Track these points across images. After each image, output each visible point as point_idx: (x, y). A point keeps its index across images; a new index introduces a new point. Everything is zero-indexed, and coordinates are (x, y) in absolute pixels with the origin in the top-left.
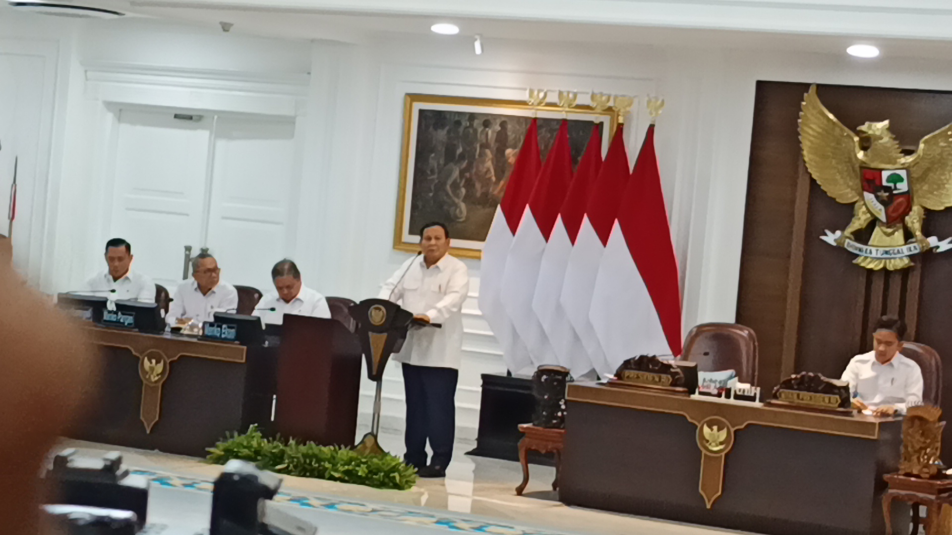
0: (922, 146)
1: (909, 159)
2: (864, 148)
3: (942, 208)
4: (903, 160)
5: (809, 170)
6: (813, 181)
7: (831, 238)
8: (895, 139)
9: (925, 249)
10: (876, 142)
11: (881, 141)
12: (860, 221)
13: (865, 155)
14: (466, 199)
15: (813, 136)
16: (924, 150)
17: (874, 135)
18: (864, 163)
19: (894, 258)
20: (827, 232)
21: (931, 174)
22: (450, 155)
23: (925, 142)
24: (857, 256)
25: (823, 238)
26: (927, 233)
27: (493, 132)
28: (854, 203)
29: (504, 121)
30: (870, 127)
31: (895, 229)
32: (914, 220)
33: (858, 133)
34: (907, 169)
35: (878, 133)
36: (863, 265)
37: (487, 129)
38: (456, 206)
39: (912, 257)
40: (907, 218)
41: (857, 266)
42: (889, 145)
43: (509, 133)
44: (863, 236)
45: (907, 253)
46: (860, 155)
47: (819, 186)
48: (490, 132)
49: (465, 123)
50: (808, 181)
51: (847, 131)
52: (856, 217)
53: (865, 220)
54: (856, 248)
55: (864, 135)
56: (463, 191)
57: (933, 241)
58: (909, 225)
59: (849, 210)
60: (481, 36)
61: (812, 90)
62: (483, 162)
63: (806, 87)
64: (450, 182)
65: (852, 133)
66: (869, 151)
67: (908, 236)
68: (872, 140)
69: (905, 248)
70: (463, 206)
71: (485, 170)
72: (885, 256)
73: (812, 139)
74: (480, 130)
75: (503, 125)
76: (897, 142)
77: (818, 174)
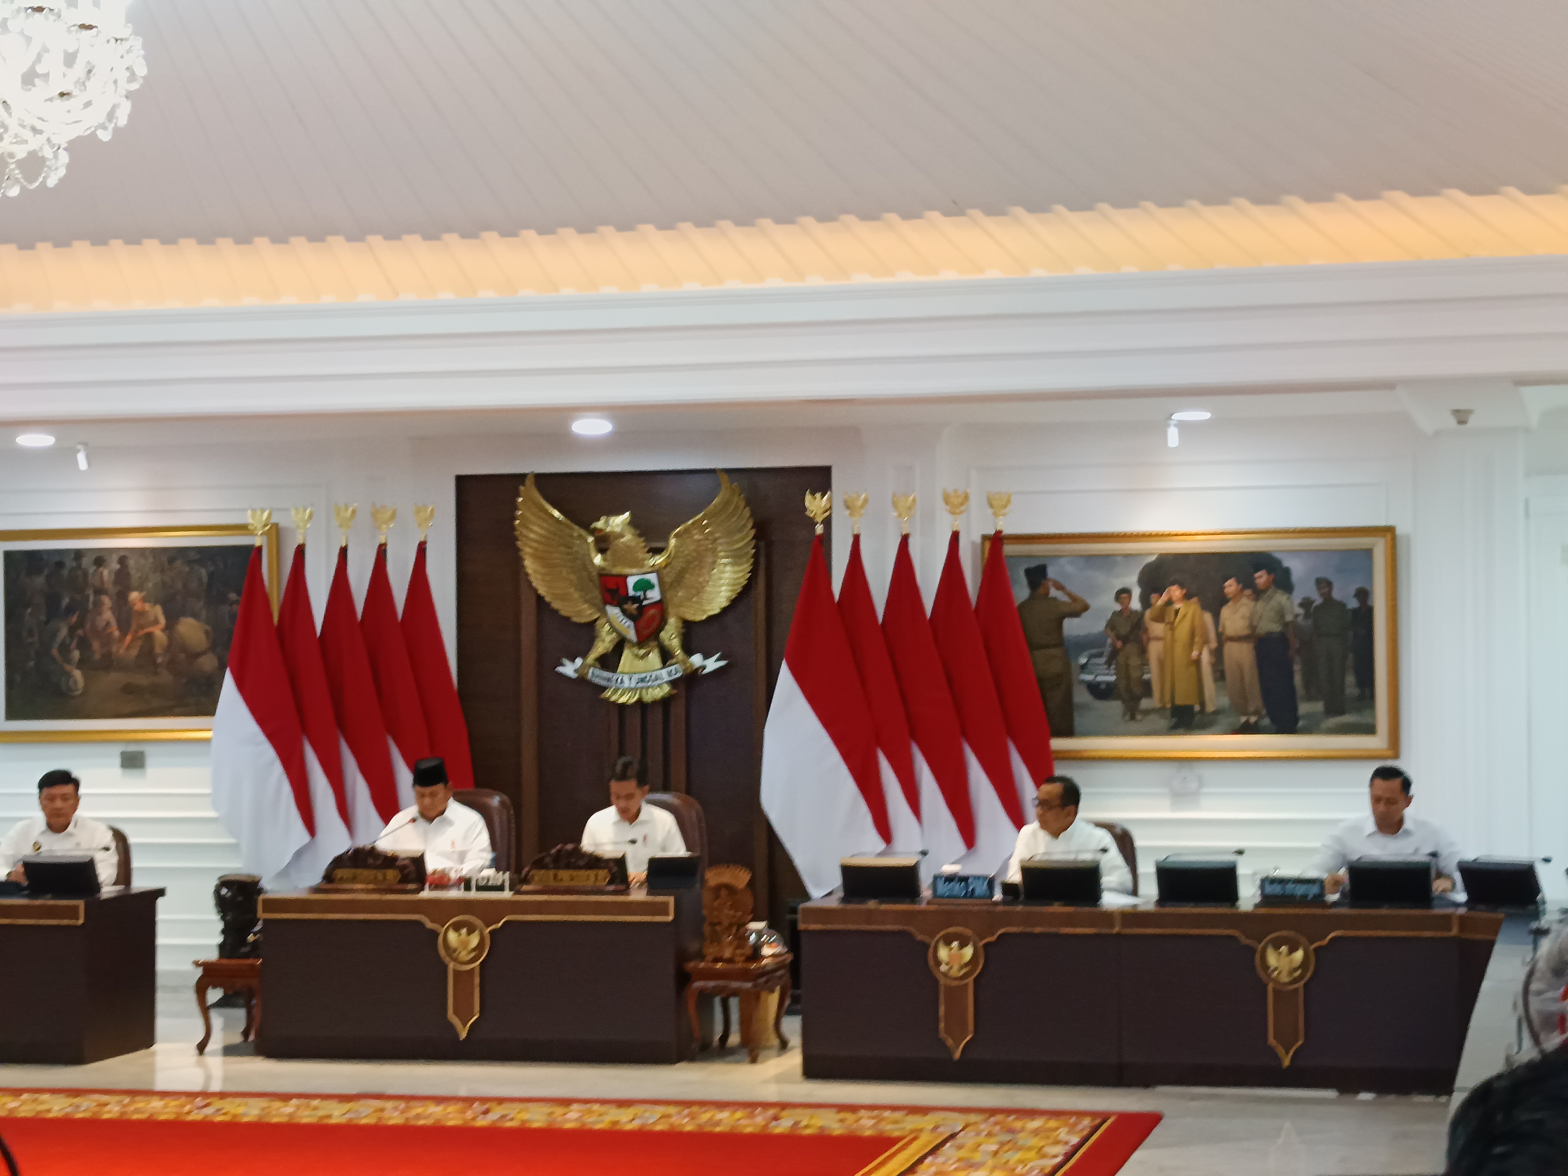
0: (673, 542)
1: (659, 560)
2: (602, 551)
3: (704, 617)
4: (651, 562)
5: (534, 584)
6: (540, 599)
7: (569, 669)
8: (640, 535)
9: (689, 671)
10: (617, 542)
11: (622, 540)
12: (604, 644)
13: (604, 560)
14: (81, 664)
15: (536, 541)
16: (675, 546)
17: (612, 533)
18: (603, 569)
19: (652, 687)
20: (565, 661)
21: (687, 576)
22: (53, 609)
23: (676, 536)
24: (604, 689)
25: (560, 669)
26: (689, 651)
27: (110, 572)
28: (596, 620)
29: (124, 556)
30: (607, 522)
31: (648, 649)
32: (671, 636)
33: (593, 532)
34: (658, 571)
35: (618, 530)
36: (613, 699)
37: (101, 569)
38: (69, 675)
39: (673, 683)
40: (663, 635)
41: (607, 701)
42: (633, 544)
43: (133, 572)
44: (609, 662)
45: (667, 678)
46: (598, 559)
47: (548, 605)
48: (106, 573)
49: (70, 563)
50: (533, 601)
51: (577, 531)
52: (598, 639)
53: (610, 642)
54: (604, 679)
55: (601, 534)
56: (76, 654)
57: (697, 660)
58: (666, 643)
59: (589, 630)
60: (85, 444)
61: (529, 482)
62: (100, 614)
63: (520, 478)
64: (56, 645)
65: (583, 532)
66: (609, 553)
67: (666, 657)
68: (612, 538)
69: (664, 672)
70: (77, 674)
71: (104, 623)
72: (640, 685)
73: (535, 545)
74: (92, 570)
75: (122, 560)
76: (642, 539)
77: (545, 589)
